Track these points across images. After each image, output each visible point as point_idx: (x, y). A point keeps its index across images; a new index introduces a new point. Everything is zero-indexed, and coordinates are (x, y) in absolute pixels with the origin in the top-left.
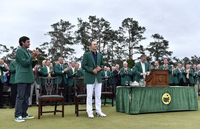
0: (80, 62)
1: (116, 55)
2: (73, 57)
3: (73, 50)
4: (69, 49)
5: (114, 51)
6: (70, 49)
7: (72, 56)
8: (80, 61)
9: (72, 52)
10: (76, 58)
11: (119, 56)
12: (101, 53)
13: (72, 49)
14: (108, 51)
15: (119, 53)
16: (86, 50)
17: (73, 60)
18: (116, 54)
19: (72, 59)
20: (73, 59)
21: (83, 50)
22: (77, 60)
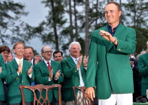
0: (38, 37)
1: (129, 15)
2: (22, 25)
3: (21, 7)
4: (10, 4)
5: (124, 4)
6: (14, 5)
8: (38, 34)
9: (18, 13)
10: (28, 27)
11: (136, 18)
12: (91, 11)
13: (17, 5)
15: (138, 9)
16: (52, 5)
17: (22, 32)
18: (129, 12)
19: (18, 29)
20: (21, 29)
21: (47, 6)
22: (31, 33)
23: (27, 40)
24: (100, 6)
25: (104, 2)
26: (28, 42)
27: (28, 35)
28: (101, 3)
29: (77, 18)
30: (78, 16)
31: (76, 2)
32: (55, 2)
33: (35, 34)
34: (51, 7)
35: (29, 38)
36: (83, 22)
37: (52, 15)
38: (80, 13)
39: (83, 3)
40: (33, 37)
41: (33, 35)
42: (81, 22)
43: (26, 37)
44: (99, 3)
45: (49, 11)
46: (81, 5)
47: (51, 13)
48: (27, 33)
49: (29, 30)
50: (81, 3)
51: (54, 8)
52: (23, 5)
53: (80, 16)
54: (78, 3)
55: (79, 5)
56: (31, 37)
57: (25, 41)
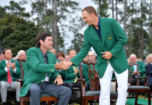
2: (76, 17)
3: (77, 4)
4: (69, 2)
6: (71, 3)
7: (74, 16)
9: (74, 8)
12: (128, 8)
13: (74, 3)
14: (141, 4)
17: (77, 22)
19: (74, 20)
20: (76, 20)
22: (83, 23)
23: (80, 29)
24: (135, 4)
25: (138, 1)
26: (81, 30)
27: (81, 25)
28: (136, 2)
29: (118, 13)
30: (118, 12)
31: (117, 2)
32: (102, 1)
33: (86, 24)
34: (99, 4)
35: (82, 27)
36: (122, 16)
37: (99, 10)
38: (120, 10)
39: (123, 3)
40: (84, 27)
41: (85, 25)
42: (121, 16)
43: (79, 26)
44: (134, 3)
45: (97, 8)
46: (121, 4)
47: (99, 9)
48: (80, 23)
49: (82, 21)
50: (121, 2)
51: (101, 6)
52: (78, 3)
53: (120, 12)
54: (119, 2)
55: (120, 4)
56: (83, 26)
57: (79, 30)
